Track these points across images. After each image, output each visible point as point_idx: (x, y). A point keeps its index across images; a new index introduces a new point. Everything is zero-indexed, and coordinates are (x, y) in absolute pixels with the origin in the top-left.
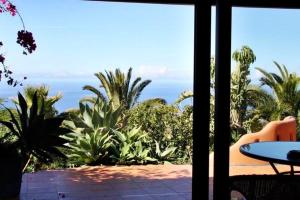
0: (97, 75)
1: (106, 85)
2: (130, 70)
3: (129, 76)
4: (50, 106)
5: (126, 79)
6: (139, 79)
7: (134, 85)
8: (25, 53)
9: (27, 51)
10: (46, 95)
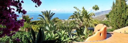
0: (42, 12)
1: (44, 15)
2: (50, 11)
3: (50, 12)
4: (30, 20)
5: (49, 13)
6: (52, 13)
7: (51, 14)
8: (36, 6)
9: (37, 6)
10: (29, 17)
